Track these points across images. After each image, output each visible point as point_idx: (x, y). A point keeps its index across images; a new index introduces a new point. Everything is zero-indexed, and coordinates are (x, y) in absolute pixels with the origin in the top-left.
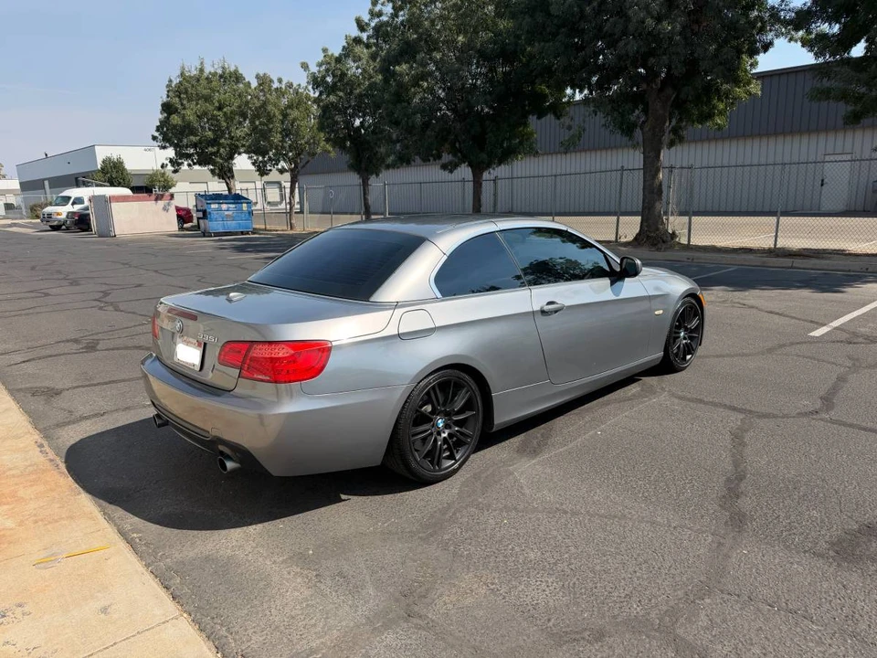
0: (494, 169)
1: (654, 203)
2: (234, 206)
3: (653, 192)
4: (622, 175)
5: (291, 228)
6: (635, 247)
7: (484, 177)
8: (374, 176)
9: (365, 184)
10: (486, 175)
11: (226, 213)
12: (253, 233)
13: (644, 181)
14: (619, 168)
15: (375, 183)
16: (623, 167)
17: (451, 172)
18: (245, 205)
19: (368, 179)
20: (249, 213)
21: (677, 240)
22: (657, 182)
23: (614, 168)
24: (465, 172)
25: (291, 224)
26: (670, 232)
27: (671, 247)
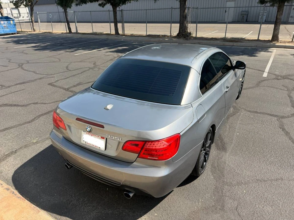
0: (121, 6)
1: (184, 22)
2: (7, 22)
3: (184, 18)
4: (172, 10)
5: (34, 31)
6: (178, 38)
7: (117, 10)
8: (69, 8)
9: (66, 12)
10: (118, 9)
11: (4, 25)
12: (18, 34)
13: (180, 13)
14: (171, 7)
15: (70, 11)
16: (172, 7)
17: (103, 7)
18: (11, 22)
19: (67, 9)
20: (14, 25)
21: (192, 35)
22: (185, 13)
23: (169, 7)
24: (109, 7)
25: (33, 29)
26: (189, 32)
27: (190, 39)
